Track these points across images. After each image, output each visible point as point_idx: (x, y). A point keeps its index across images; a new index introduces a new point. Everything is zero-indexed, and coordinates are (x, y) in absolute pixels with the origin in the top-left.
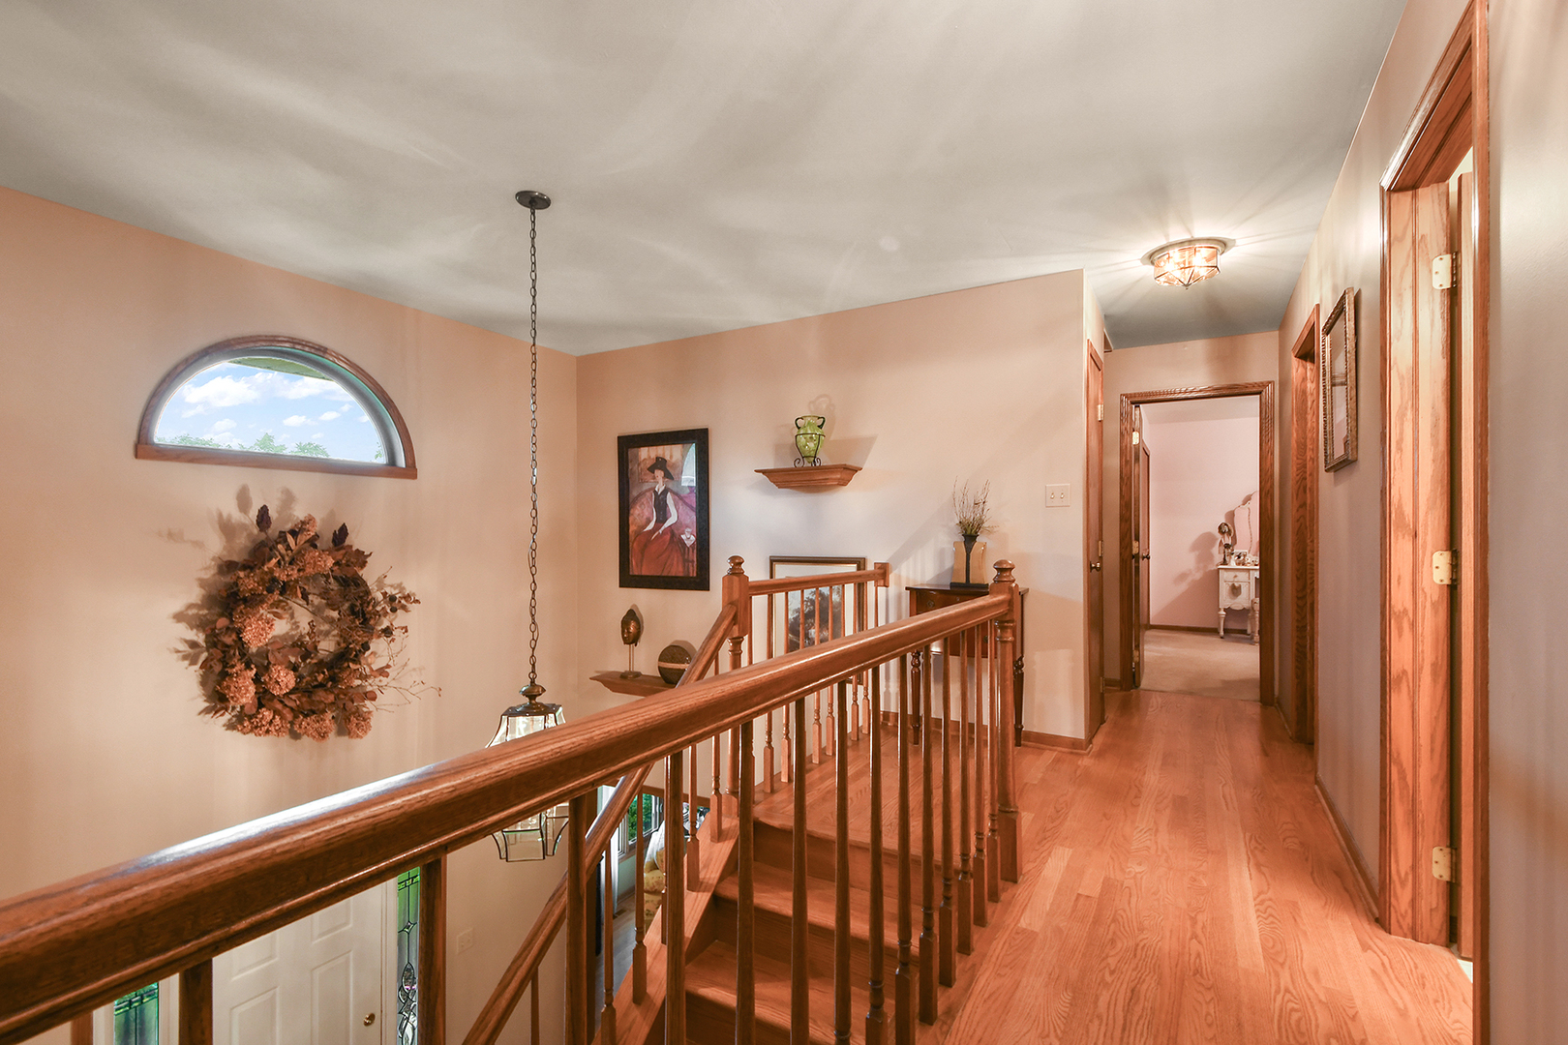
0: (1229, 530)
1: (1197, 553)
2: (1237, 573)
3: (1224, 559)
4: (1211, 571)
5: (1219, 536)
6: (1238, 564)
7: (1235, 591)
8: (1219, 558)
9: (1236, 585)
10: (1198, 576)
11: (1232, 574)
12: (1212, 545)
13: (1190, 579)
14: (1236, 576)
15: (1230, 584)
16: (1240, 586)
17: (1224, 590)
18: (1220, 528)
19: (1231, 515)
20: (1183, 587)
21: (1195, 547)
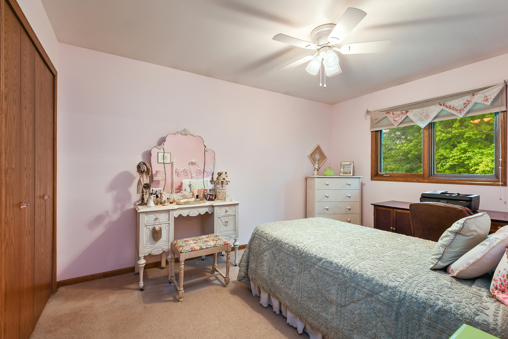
0: (148, 169)
1: (115, 193)
2: (158, 215)
3: (143, 199)
4: (128, 210)
5: (137, 176)
6: (157, 204)
7: (156, 235)
8: (136, 197)
9: (157, 228)
10: (115, 217)
11: (152, 217)
12: (130, 184)
13: (106, 221)
14: (156, 219)
15: (151, 227)
16: (161, 228)
17: (145, 234)
18: (139, 167)
19: (148, 155)
20: (100, 230)
21: (112, 187)
